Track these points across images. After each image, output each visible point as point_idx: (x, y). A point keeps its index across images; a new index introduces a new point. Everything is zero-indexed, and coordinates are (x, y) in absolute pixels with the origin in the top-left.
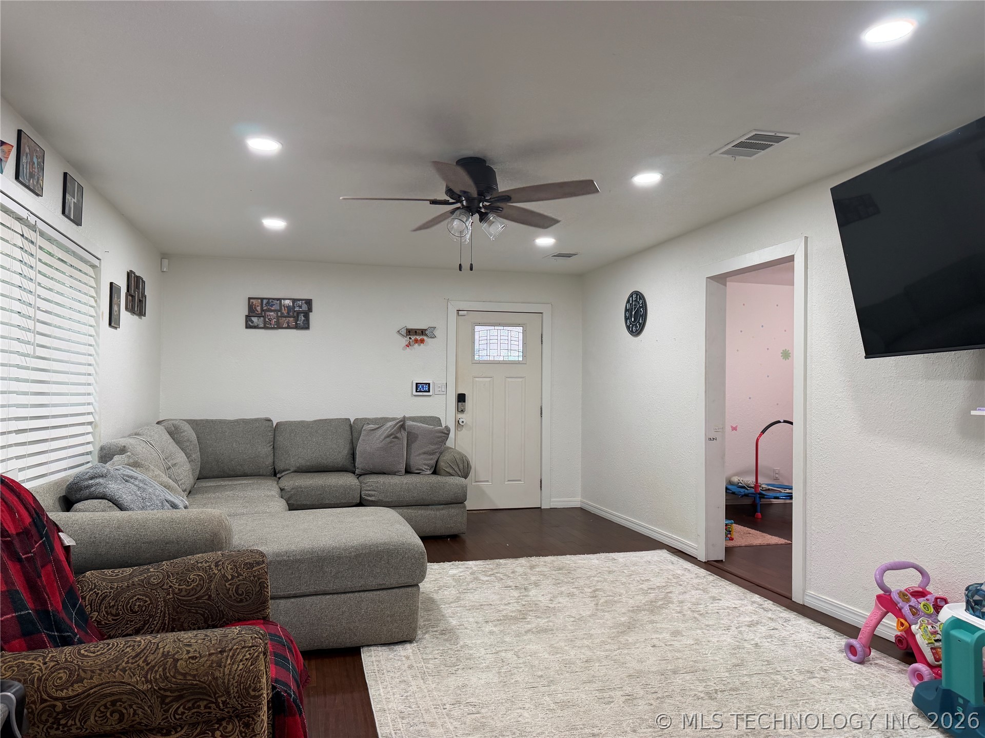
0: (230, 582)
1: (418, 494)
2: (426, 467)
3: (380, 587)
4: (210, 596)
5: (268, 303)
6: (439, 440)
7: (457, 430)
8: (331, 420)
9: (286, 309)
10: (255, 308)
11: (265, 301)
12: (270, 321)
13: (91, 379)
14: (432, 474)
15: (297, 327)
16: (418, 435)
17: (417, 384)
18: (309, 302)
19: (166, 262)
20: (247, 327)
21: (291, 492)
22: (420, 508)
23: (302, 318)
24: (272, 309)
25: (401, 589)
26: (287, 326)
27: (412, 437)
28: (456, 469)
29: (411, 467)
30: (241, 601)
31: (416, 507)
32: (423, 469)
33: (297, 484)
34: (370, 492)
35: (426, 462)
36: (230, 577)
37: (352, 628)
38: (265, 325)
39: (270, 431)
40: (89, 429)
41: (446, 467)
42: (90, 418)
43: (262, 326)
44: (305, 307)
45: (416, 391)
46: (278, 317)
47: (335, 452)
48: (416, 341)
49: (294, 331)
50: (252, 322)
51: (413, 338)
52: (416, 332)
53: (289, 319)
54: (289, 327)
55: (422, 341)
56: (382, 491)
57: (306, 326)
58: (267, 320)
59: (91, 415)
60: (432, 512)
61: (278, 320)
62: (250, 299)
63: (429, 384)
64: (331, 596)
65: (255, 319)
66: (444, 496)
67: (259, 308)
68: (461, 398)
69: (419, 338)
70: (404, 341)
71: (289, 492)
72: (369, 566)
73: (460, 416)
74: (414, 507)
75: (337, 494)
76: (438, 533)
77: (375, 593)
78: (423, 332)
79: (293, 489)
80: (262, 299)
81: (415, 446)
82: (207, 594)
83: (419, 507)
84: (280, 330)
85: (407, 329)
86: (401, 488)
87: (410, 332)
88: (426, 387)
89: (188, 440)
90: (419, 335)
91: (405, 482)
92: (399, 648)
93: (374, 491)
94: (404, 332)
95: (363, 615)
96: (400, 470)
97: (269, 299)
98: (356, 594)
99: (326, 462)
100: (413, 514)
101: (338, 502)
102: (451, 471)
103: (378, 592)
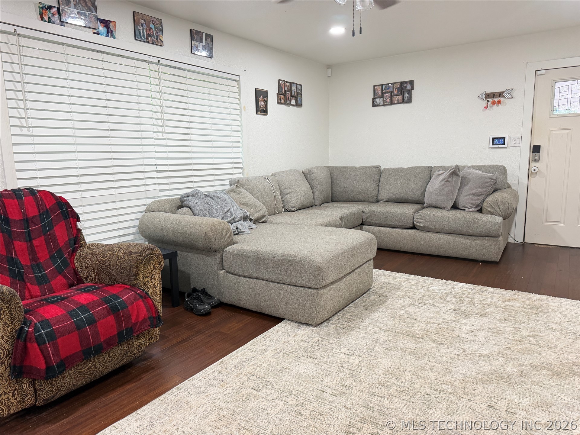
0: (119, 261)
1: (456, 225)
2: (471, 206)
3: (291, 284)
4: (110, 266)
5: (386, 87)
6: (486, 184)
7: (531, 177)
8: (417, 167)
9: (396, 90)
10: (378, 92)
11: (384, 87)
12: (387, 100)
13: (239, 144)
14: (477, 211)
15: (403, 102)
16: (470, 180)
17: (493, 139)
18: (412, 83)
19: (329, 70)
20: (373, 106)
21: (368, 214)
22: (458, 237)
23: (406, 95)
24: (388, 91)
25: (305, 289)
26: (397, 102)
27: (464, 181)
28: (497, 209)
29: (459, 205)
30: (121, 273)
31: (455, 235)
32: (468, 207)
33: (372, 209)
34: (419, 220)
35: (472, 202)
36: (119, 258)
37: (276, 305)
38: (384, 103)
39: (376, 174)
40: (240, 171)
41: (488, 207)
42: (240, 165)
43: (382, 104)
44: (409, 87)
45: (493, 145)
46: (391, 96)
47: (413, 190)
48: (494, 103)
49: (402, 105)
50: (376, 102)
51: (491, 100)
52: (494, 95)
53: (399, 96)
54: (398, 103)
55: (499, 102)
56: (428, 220)
57: (410, 101)
58: (385, 99)
59: (241, 164)
60: (468, 241)
61: (392, 98)
62: (374, 86)
63: (504, 138)
64: (266, 282)
65: (378, 100)
66: (478, 229)
67: (380, 92)
68: (536, 149)
69: (496, 100)
70: (484, 103)
71: (367, 214)
72: (284, 268)
73: (534, 165)
74: (453, 235)
75: (396, 219)
76: (473, 257)
77: (289, 286)
78: (500, 94)
79: (369, 212)
80: (382, 85)
81: (466, 188)
82: (109, 265)
83: (458, 235)
84: (393, 105)
85: (486, 94)
86: (443, 220)
87: (488, 96)
88: (501, 141)
89: (315, 179)
90: (497, 97)
91: (446, 215)
92: (303, 327)
93: (422, 219)
94: (483, 96)
95: (281, 298)
96: (447, 206)
97: (386, 84)
98: (279, 284)
99: (407, 196)
100: (452, 240)
101: (397, 224)
102: (492, 211)
103: (291, 287)
